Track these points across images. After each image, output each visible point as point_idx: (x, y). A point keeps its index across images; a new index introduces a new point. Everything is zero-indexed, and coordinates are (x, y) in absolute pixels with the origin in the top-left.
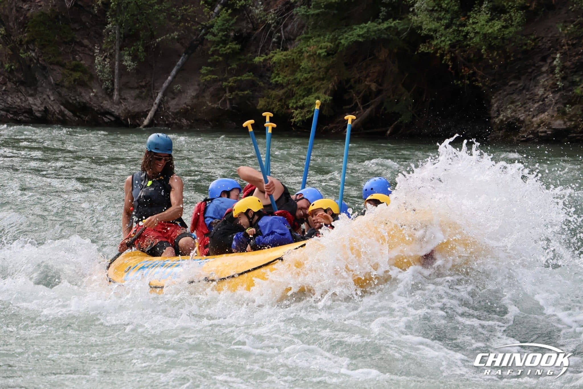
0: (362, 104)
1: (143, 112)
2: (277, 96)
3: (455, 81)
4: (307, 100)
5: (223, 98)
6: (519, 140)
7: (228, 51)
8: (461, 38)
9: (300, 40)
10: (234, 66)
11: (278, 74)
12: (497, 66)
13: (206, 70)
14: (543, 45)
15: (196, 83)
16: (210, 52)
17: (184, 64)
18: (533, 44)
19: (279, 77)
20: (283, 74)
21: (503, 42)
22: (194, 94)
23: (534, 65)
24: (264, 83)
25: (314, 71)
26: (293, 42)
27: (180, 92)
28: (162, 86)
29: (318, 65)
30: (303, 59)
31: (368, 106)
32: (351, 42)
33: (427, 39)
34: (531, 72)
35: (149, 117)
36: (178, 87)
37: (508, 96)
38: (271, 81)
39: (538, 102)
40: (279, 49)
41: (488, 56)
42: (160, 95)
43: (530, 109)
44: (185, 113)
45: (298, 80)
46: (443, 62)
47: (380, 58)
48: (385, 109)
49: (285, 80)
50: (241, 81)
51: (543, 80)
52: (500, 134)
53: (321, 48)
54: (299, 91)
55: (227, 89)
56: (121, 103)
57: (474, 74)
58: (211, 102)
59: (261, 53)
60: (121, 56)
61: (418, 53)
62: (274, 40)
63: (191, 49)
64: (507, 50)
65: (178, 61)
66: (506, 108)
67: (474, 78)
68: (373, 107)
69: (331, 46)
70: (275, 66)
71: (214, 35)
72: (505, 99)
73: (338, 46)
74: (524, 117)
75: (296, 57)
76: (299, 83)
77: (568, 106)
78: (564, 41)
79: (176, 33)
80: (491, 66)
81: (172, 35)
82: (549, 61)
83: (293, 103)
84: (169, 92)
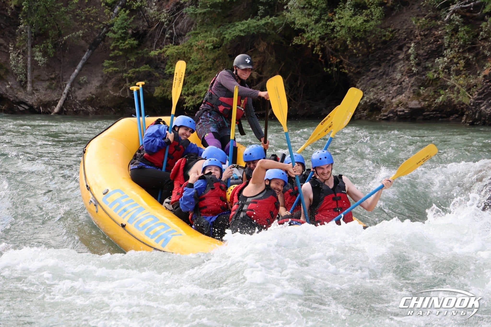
1: (53, 101)
2: (171, 85)
3: (325, 69)
4: (197, 87)
5: (124, 88)
6: (381, 118)
7: (127, 46)
8: (329, 31)
9: (189, 36)
10: (133, 59)
11: (171, 66)
12: (360, 55)
13: (108, 63)
15: (100, 75)
16: (111, 48)
17: (88, 59)
18: (391, 35)
19: (172, 68)
22: (98, 84)
23: (392, 54)
24: (159, 74)
25: (203, 62)
26: (183, 37)
27: (86, 83)
28: (69, 78)
29: (206, 57)
30: (193, 52)
32: (234, 36)
33: (300, 32)
34: (390, 60)
35: (59, 105)
36: (84, 78)
37: (371, 81)
38: (165, 72)
39: (397, 85)
40: (172, 43)
41: (352, 46)
42: (68, 86)
43: (389, 91)
44: (91, 101)
45: (189, 70)
46: (314, 52)
47: (260, 50)
50: (139, 72)
51: (400, 66)
52: (365, 114)
53: (208, 42)
54: (190, 80)
55: (127, 80)
56: (33, 93)
57: (341, 62)
58: (113, 91)
59: (156, 47)
60: (32, 53)
61: (292, 45)
62: (167, 36)
63: (94, 45)
64: (369, 41)
65: (83, 56)
66: (369, 91)
67: (341, 66)
69: (216, 40)
70: (168, 59)
71: (115, 33)
72: (369, 83)
73: (223, 40)
74: (384, 98)
75: (187, 50)
76: (190, 73)
77: (422, 88)
78: (417, 32)
79: (81, 32)
80: (356, 55)
81: (77, 33)
82: (405, 50)
83: (185, 90)
84: (76, 83)
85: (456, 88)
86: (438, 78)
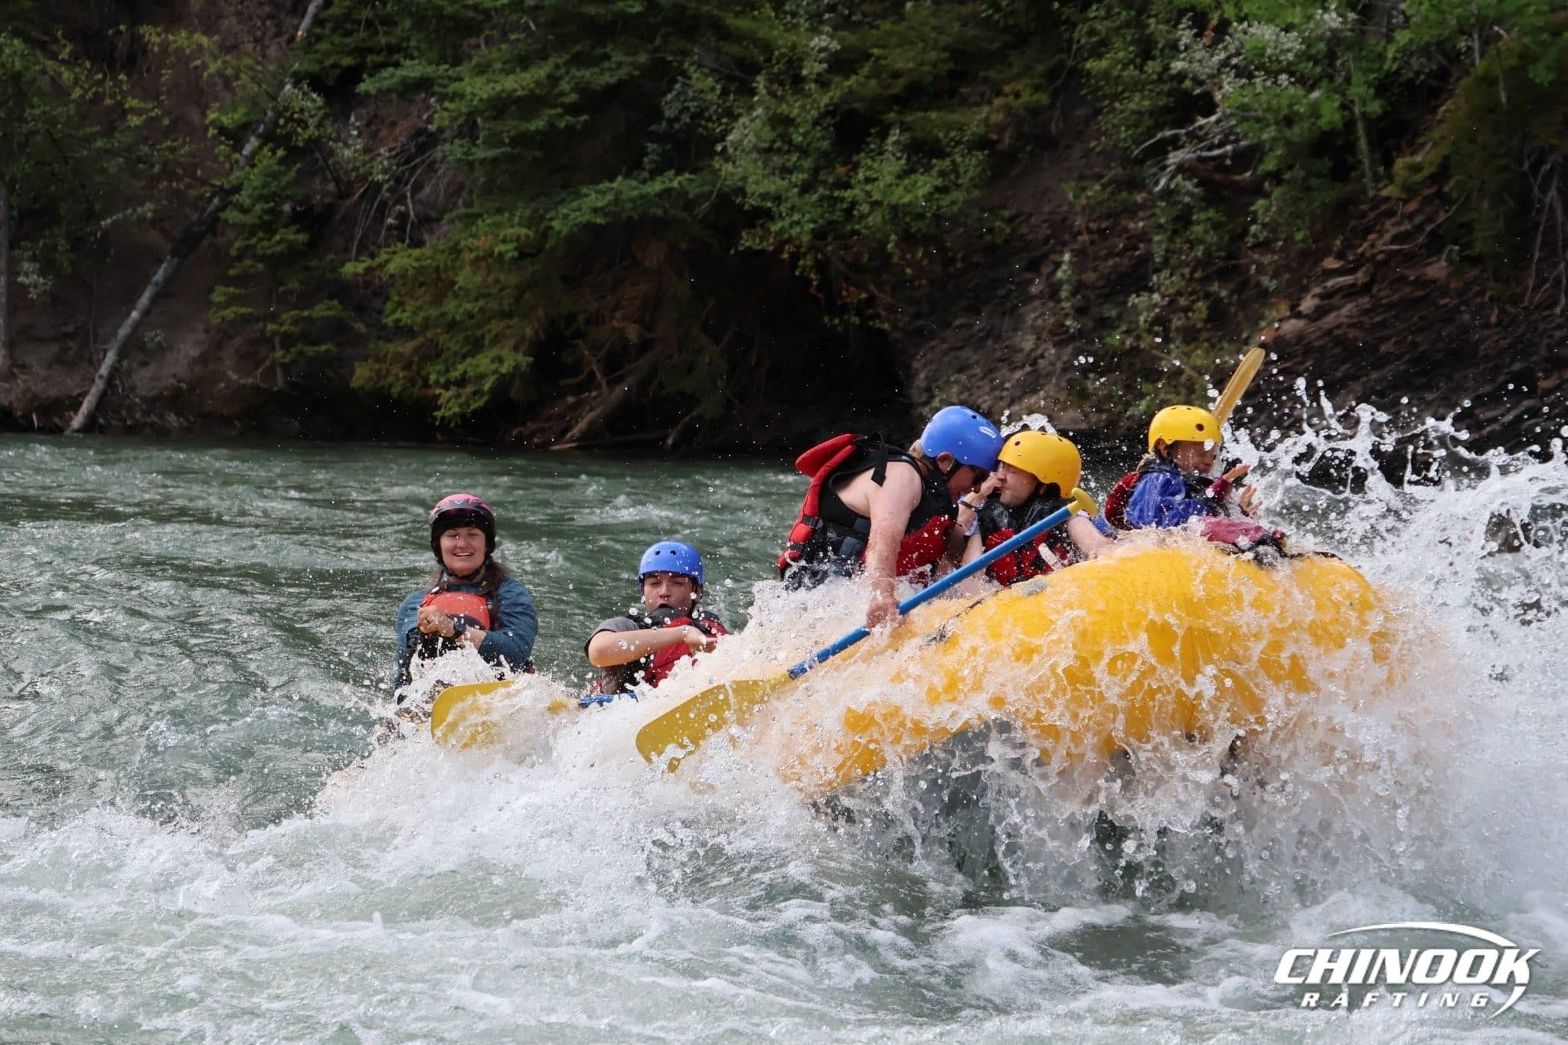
0: (606, 374)
1: (70, 397)
2: (399, 356)
3: (826, 319)
4: (471, 365)
5: (267, 363)
7: (279, 248)
8: (838, 216)
9: (452, 221)
10: (294, 285)
11: (400, 304)
12: (924, 282)
13: (225, 294)
14: (1031, 232)
15: (201, 326)
16: (233, 252)
17: (169, 280)
18: (1008, 230)
19: (403, 311)
20: (413, 303)
21: (938, 226)
22: (194, 352)
23: (1011, 281)
24: (367, 325)
25: (489, 295)
26: (435, 225)
27: (162, 349)
28: (115, 335)
29: (497, 281)
30: (461, 268)
31: (620, 380)
32: (576, 225)
33: (759, 216)
34: (1006, 297)
35: (84, 409)
36: (156, 335)
37: (953, 354)
38: (384, 321)
39: (1023, 367)
40: (403, 241)
41: (902, 258)
42: (111, 357)
43: (1002, 383)
44: (175, 400)
45: (450, 317)
46: (797, 273)
47: (647, 264)
48: (661, 386)
49: (419, 319)
50: (309, 320)
51: (1033, 316)
53: (504, 241)
54: (453, 344)
55: (277, 340)
56: (14, 375)
57: (871, 300)
58: (237, 370)
59: (359, 253)
60: (13, 263)
61: (737, 250)
62: (390, 221)
63: (187, 245)
64: (948, 244)
65: (155, 273)
66: (947, 382)
67: (871, 311)
68: (631, 380)
69: (527, 236)
70: (392, 285)
71: (244, 210)
72: (946, 359)
73: (545, 235)
74: (989, 403)
75: (445, 261)
76: (452, 326)
77: (1091, 375)
78: (1079, 222)
79: (149, 206)
80: (912, 282)
81: (139, 210)
82: (1046, 270)
83: (439, 372)
84: (132, 347)
85: (1183, 378)
86: (1135, 350)
